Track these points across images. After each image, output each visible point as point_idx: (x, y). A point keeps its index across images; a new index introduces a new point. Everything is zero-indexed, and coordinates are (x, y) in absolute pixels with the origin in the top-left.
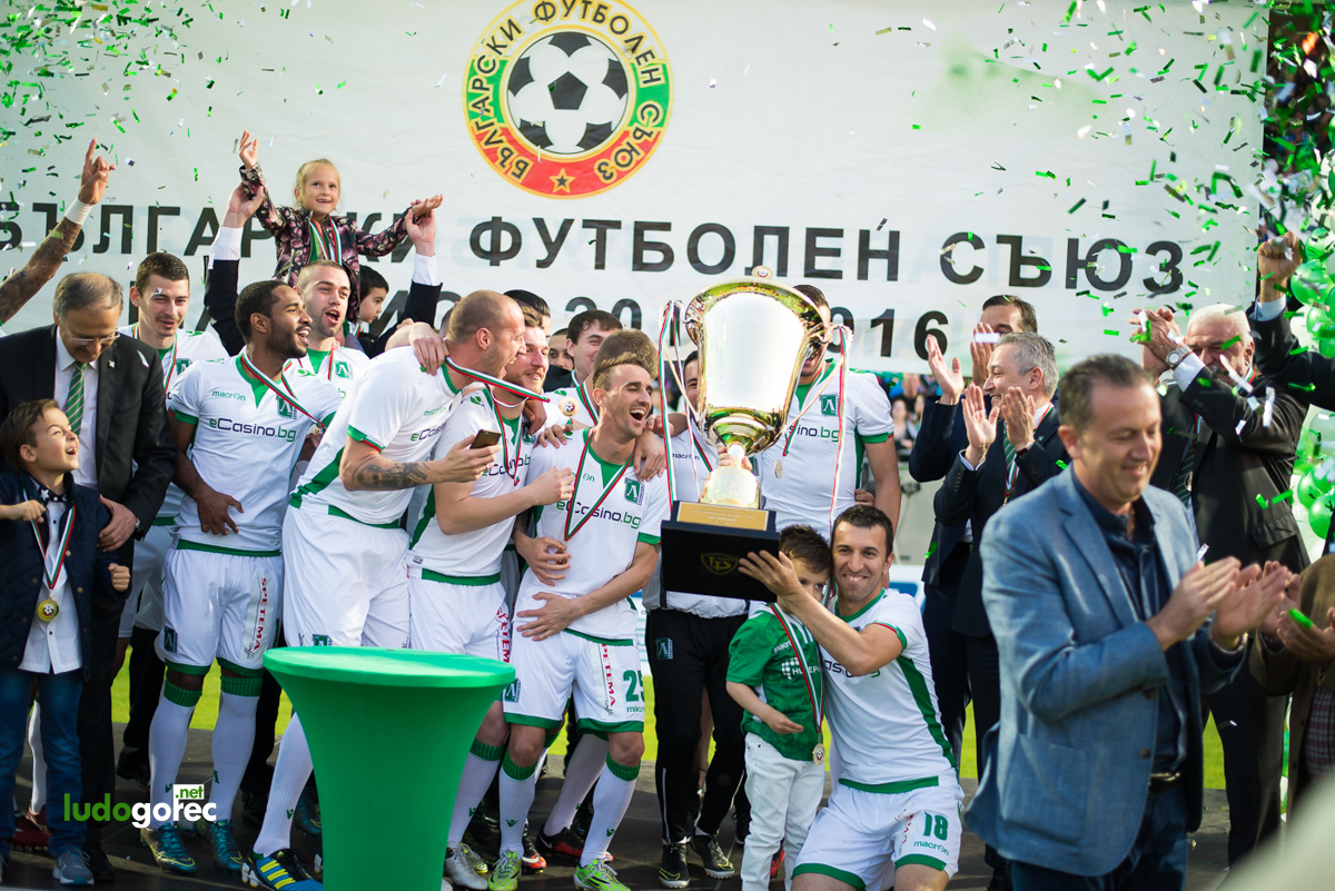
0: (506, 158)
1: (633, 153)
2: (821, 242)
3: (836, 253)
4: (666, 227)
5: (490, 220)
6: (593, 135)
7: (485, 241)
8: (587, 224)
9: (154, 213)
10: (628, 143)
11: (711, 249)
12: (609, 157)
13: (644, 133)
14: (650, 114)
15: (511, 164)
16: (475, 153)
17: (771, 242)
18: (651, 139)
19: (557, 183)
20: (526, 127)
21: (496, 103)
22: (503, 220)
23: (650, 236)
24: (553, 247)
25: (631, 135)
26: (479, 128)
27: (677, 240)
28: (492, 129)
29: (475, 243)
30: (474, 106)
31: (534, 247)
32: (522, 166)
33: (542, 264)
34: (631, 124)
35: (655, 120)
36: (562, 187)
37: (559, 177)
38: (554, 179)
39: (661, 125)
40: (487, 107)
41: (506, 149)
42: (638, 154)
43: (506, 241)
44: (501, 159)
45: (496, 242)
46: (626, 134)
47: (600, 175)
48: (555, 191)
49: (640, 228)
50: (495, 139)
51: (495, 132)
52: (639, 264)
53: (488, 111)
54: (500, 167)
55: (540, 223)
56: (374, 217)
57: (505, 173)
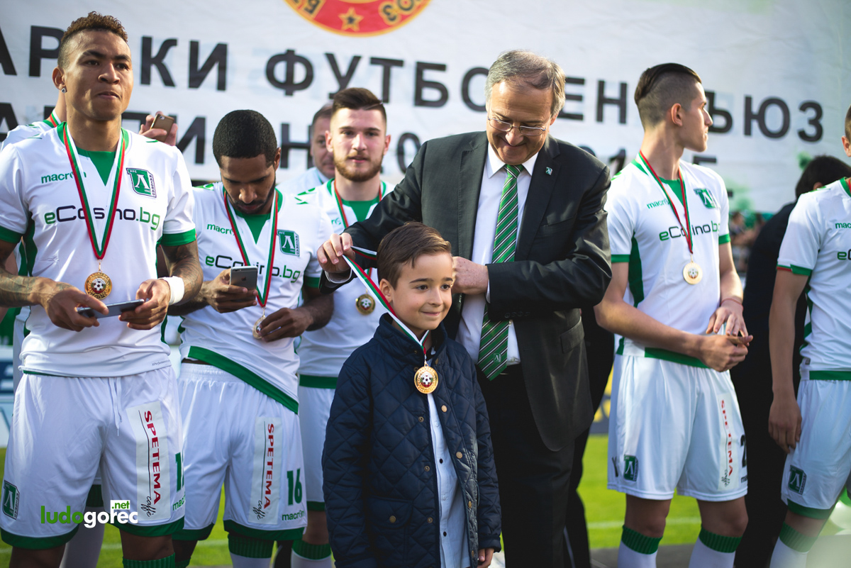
2: (569, 89)
3: (579, 98)
4: (441, 68)
5: (284, 51)
7: (280, 71)
8: (375, 61)
11: (479, 90)
19: (346, 21)
22: (299, 52)
23: (429, 75)
24: (342, 80)
27: (452, 80)
29: (270, 73)
31: (326, 80)
36: (351, 25)
37: (348, 15)
38: (343, 17)
43: (300, 73)
45: (290, 73)
47: (385, 16)
48: (346, 26)
49: (421, 67)
52: (419, 101)
55: (331, 58)
56: (171, 43)
57: (298, 8)
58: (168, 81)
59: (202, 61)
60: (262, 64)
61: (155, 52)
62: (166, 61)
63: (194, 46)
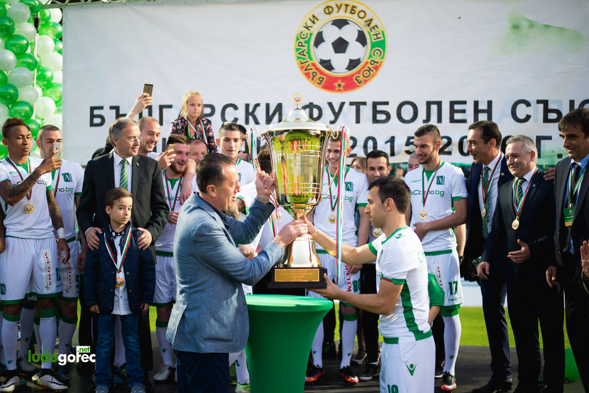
0: (314, 76)
1: (371, 71)
2: (457, 107)
3: (464, 111)
4: (386, 103)
5: (308, 104)
6: (353, 64)
8: (351, 104)
9: (161, 108)
10: (368, 67)
11: (407, 112)
12: (360, 73)
13: (375, 62)
14: (377, 53)
16: (300, 74)
17: (434, 108)
18: (378, 65)
19: (337, 86)
20: (323, 62)
21: (309, 52)
22: (315, 103)
23: (379, 108)
24: (337, 115)
25: (369, 63)
26: (302, 63)
27: (392, 109)
30: (299, 54)
31: (328, 115)
32: (321, 79)
33: (332, 122)
34: (369, 58)
35: (380, 56)
36: (339, 88)
37: (338, 83)
38: (336, 84)
39: (382, 58)
40: (305, 54)
41: (314, 72)
42: (373, 71)
43: (316, 113)
44: (312, 76)
45: (311, 114)
46: (367, 63)
47: (356, 82)
48: (337, 89)
49: (375, 104)
50: (309, 68)
51: (309, 65)
52: (375, 121)
53: (305, 56)
54: (312, 80)
55: (330, 105)
56: (257, 105)
57: (314, 83)
58: (257, 122)
59: (271, 112)
61: (251, 110)
62: (256, 113)
63: (268, 106)
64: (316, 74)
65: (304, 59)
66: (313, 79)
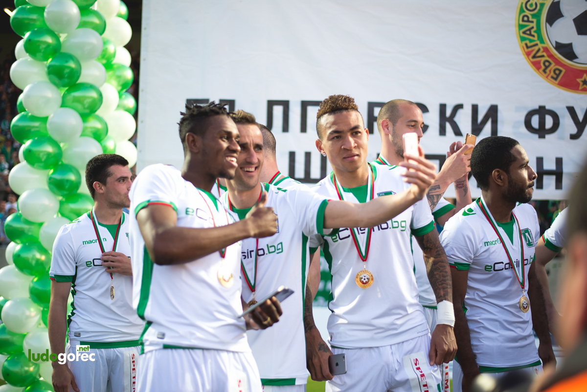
0: (546, 67)
5: (537, 107)
7: (535, 121)
9: (304, 105)
15: (550, 71)
16: (524, 63)
19: (581, 83)
20: (560, 47)
21: (538, 31)
22: (547, 107)
24: (581, 126)
26: (528, 47)
28: (536, 48)
29: (528, 124)
30: (524, 33)
31: (568, 126)
32: (557, 72)
33: (573, 137)
36: (585, 86)
37: (583, 79)
38: (579, 80)
40: (533, 33)
41: (547, 61)
43: (549, 122)
44: (543, 67)
45: (542, 122)
48: (581, 88)
50: (539, 54)
51: (539, 50)
53: (533, 36)
54: (543, 73)
55: (571, 110)
56: (458, 107)
57: (547, 77)
58: (458, 133)
59: (480, 117)
60: (522, 117)
61: (448, 113)
62: (456, 119)
63: (475, 109)
64: (550, 64)
65: (531, 41)
66: (544, 71)
